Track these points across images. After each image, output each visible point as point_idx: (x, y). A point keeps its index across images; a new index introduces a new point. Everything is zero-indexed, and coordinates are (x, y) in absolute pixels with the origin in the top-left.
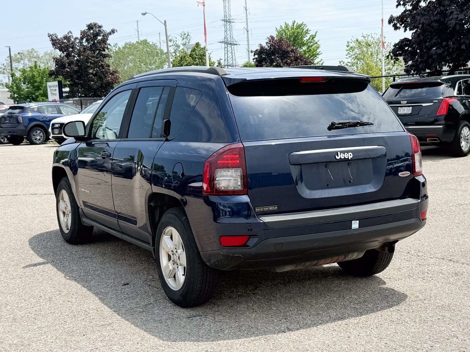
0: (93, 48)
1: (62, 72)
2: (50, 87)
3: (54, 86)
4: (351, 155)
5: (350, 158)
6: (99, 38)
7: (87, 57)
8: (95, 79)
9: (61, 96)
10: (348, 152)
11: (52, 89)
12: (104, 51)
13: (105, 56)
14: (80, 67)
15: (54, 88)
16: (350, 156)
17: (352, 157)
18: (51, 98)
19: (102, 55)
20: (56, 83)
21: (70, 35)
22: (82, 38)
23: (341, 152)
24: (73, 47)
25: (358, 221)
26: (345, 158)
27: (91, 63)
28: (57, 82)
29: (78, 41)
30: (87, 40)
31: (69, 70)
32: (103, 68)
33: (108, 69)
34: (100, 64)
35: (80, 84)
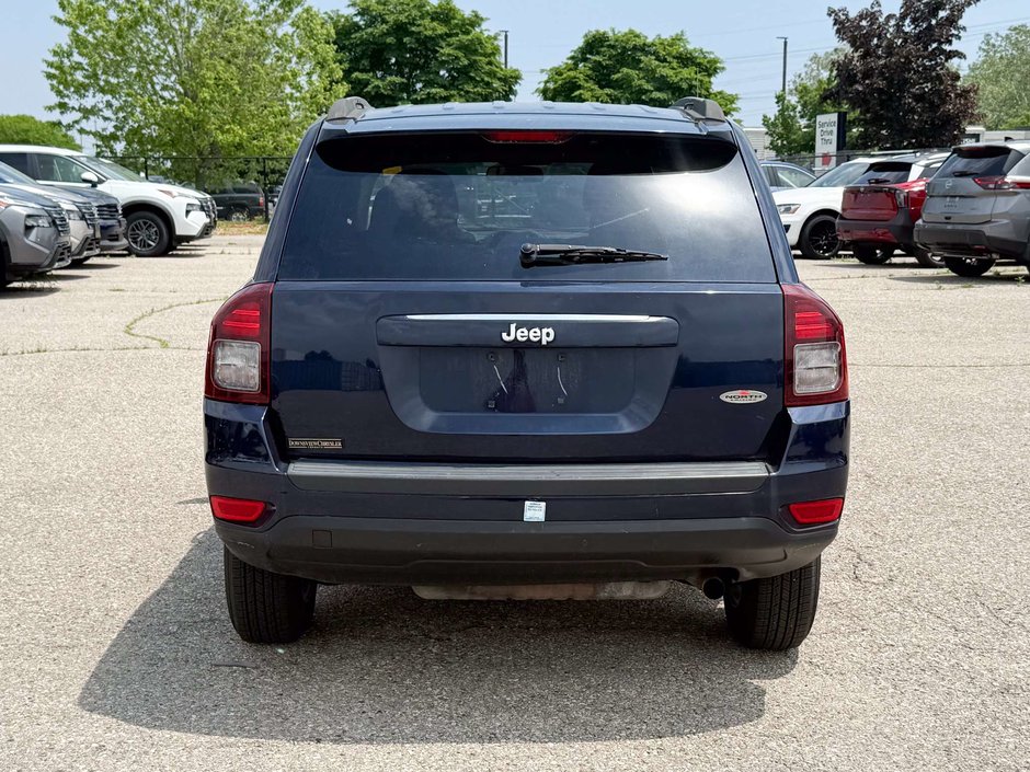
0: (925, 37)
1: (846, 92)
2: (822, 125)
3: (829, 124)
4: (548, 335)
5: (544, 343)
6: (942, 14)
7: (906, 58)
8: (919, 107)
9: (841, 145)
10: (541, 325)
11: (824, 129)
12: (950, 42)
13: (950, 55)
14: (890, 81)
15: (829, 129)
16: (546, 336)
17: (551, 338)
18: (820, 148)
19: (943, 52)
20: (834, 117)
21: (876, 9)
22: (903, 17)
23: (520, 325)
24: (879, 37)
25: (543, 504)
26: (529, 340)
27: (916, 72)
28: (836, 115)
29: (892, 22)
30: (914, 21)
31: (860, 89)
32: (941, 83)
33: (952, 85)
34: (934, 74)
35: (886, 119)
